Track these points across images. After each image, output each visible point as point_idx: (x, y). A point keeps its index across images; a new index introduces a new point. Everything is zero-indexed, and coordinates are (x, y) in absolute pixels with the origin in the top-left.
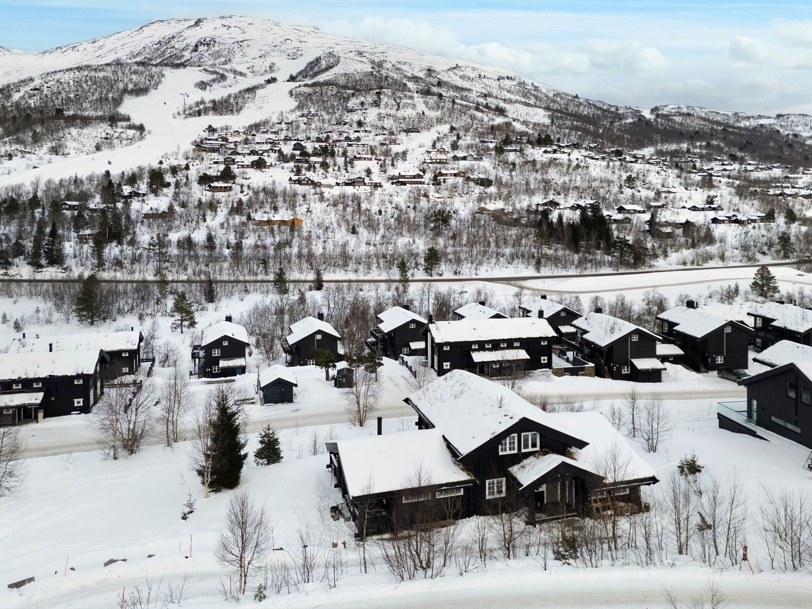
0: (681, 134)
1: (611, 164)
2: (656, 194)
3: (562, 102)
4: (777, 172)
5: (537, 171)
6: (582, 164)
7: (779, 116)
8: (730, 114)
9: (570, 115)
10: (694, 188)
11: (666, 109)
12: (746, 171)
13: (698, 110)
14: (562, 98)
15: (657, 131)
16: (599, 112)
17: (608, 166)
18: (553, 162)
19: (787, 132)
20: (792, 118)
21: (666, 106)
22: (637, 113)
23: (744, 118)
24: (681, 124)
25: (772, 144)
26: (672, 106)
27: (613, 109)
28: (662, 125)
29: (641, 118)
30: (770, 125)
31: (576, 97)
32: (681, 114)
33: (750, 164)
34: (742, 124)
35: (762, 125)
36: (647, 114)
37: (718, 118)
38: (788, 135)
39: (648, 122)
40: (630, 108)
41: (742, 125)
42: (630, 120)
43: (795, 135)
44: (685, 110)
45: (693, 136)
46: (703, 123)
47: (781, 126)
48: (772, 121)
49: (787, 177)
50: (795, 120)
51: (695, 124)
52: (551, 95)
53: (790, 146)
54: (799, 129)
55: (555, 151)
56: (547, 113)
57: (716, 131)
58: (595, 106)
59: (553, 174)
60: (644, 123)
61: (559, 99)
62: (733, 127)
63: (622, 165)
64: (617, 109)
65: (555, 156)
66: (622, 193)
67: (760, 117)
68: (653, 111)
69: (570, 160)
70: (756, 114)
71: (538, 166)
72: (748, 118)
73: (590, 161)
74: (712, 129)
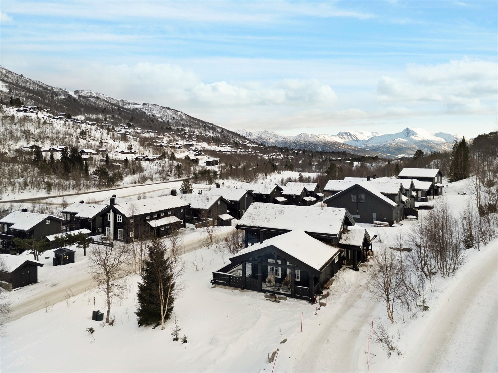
0: (96, 109)
1: (67, 123)
2: (99, 143)
3: (13, 78)
4: (152, 134)
5: (15, 124)
6: (48, 121)
7: (144, 104)
8: (120, 100)
9: (21, 87)
10: (118, 140)
11: (83, 92)
12: (137, 133)
13: (102, 95)
14: (13, 75)
15: (82, 106)
16: (41, 89)
17: (65, 124)
18: (26, 119)
19: (149, 114)
20: (150, 106)
21: (83, 91)
22: (65, 93)
23: (127, 104)
24: (94, 103)
25: (143, 119)
26: (86, 92)
27: (50, 88)
28: (83, 102)
29: (70, 96)
30: (140, 109)
31: (22, 76)
32: (94, 97)
33: (138, 129)
34: (127, 107)
35: (136, 108)
36: (72, 93)
37: (113, 102)
38: (150, 115)
39: (75, 99)
40: (61, 89)
41: (126, 108)
42: (63, 97)
43: (153, 116)
44: (94, 95)
45: (104, 111)
46: (106, 104)
47: (146, 109)
48: (141, 107)
49: (157, 137)
50: (152, 107)
51: (102, 104)
52: (4, 71)
53: (152, 121)
54: (154, 112)
55: (26, 111)
56: (5, 84)
57: (115, 109)
58: (38, 84)
59: (29, 126)
60: (73, 100)
61: (10, 76)
62: (124, 108)
63: (73, 124)
64: (52, 88)
65: (28, 114)
66: (79, 142)
67: (134, 104)
68: (76, 92)
69: (38, 118)
70: (132, 102)
71: (16, 121)
72: (129, 104)
73: (52, 120)
74: (112, 108)
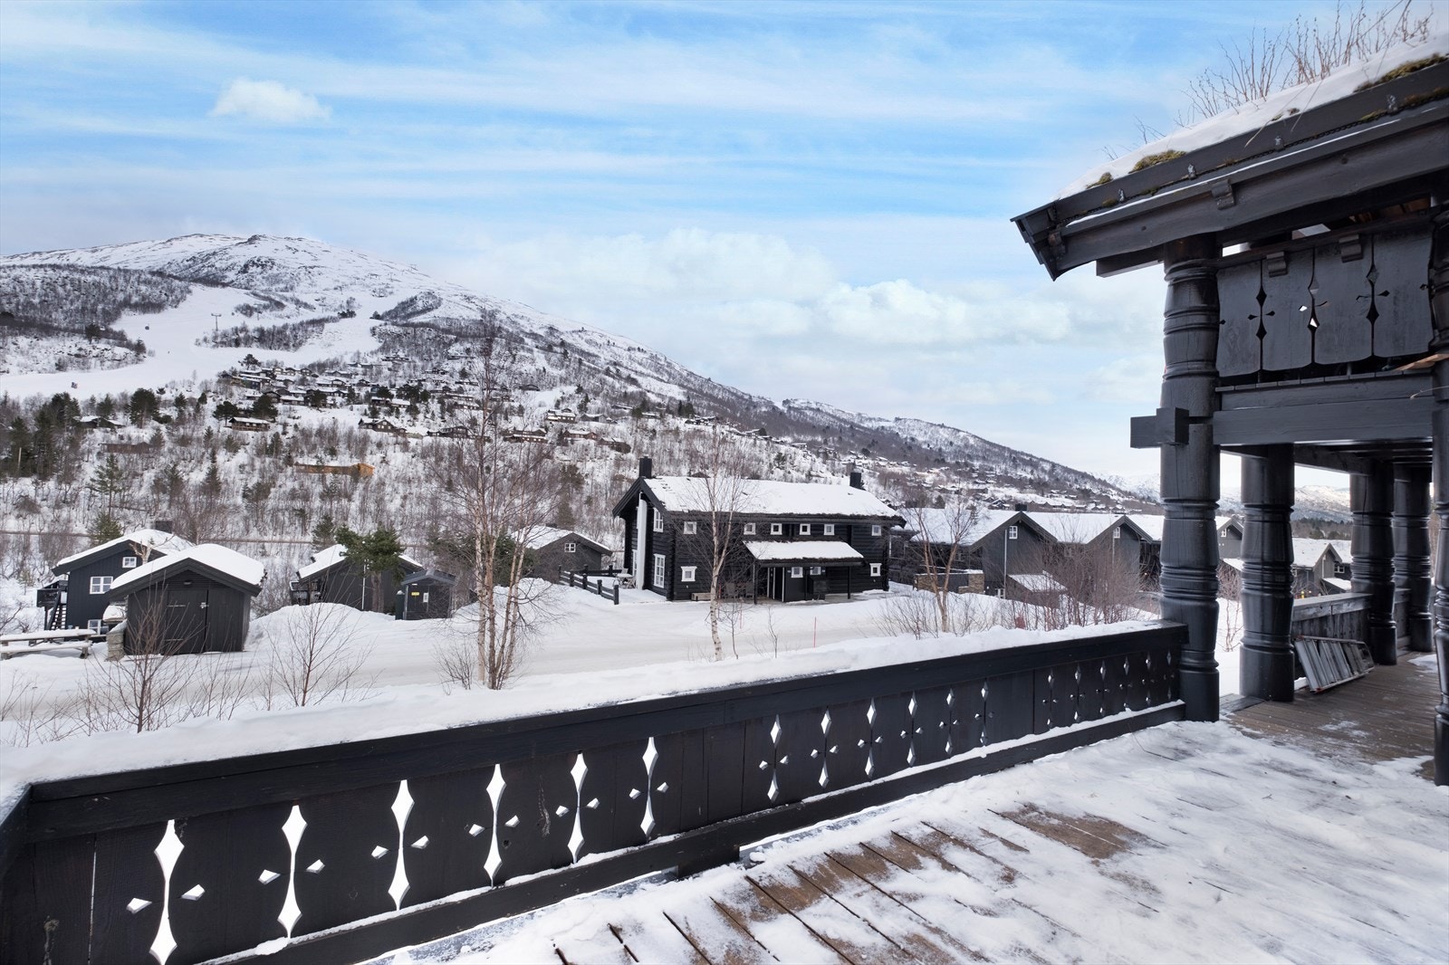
0: (814, 427)
1: (758, 442)
2: (806, 476)
3: (696, 383)
4: (906, 469)
5: (680, 442)
6: (728, 439)
7: (897, 419)
8: (855, 414)
9: (706, 395)
10: (840, 474)
11: (797, 402)
12: (879, 465)
13: (826, 407)
14: (696, 378)
15: (791, 423)
16: (733, 398)
17: (755, 444)
18: (697, 433)
19: (905, 436)
20: (908, 422)
21: (796, 400)
22: (769, 404)
23: (867, 419)
24: (812, 418)
25: (894, 446)
26: (802, 401)
27: (747, 397)
28: (795, 417)
29: (774, 408)
30: (890, 427)
31: (709, 380)
32: (811, 409)
33: (881, 460)
34: (866, 424)
35: (883, 427)
36: (779, 405)
37: (845, 417)
38: (906, 438)
39: (782, 413)
40: (763, 398)
41: (866, 426)
42: (764, 409)
43: (913, 439)
44: (814, 406)
45: (826, 431)
46: (832, 419)
47: (899, 429)
48: (892, 424)
49: (915, 475)
50: (911, 424)
51: (825, 421)
52: (685, 373)
53: (910, 448)
54: (915, 434)
55: (698, 422)
56: (682, 391)
57: (845, 428)
58: (729, 392)
59: (698, 445)
60: (778, 414)
61: (693, 379)
62: (859, 427)
63: (768, 443)
64: (751, 397)
65: (699, 427)
66: (772, 473)
67: (880, 420)
68: (785, 402)
69: (715, 433)
70: (877, 417)
71: (682, 437)
72: (870, 419)
73: (735, 437)
74: (840, 426)
